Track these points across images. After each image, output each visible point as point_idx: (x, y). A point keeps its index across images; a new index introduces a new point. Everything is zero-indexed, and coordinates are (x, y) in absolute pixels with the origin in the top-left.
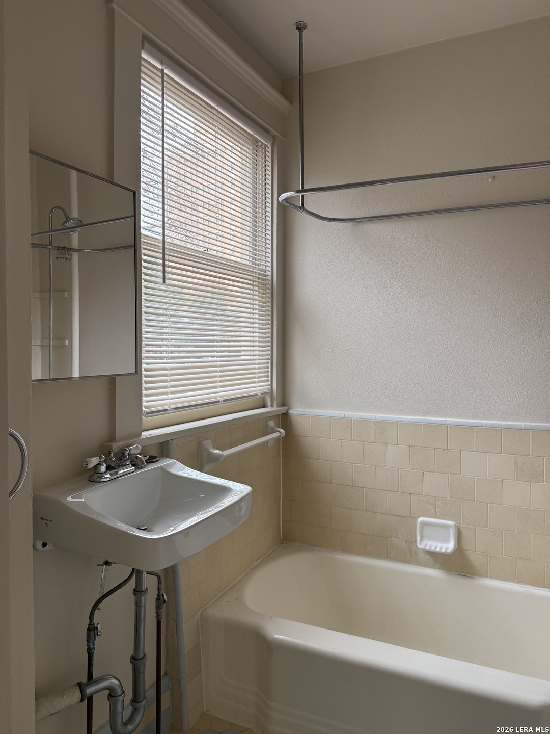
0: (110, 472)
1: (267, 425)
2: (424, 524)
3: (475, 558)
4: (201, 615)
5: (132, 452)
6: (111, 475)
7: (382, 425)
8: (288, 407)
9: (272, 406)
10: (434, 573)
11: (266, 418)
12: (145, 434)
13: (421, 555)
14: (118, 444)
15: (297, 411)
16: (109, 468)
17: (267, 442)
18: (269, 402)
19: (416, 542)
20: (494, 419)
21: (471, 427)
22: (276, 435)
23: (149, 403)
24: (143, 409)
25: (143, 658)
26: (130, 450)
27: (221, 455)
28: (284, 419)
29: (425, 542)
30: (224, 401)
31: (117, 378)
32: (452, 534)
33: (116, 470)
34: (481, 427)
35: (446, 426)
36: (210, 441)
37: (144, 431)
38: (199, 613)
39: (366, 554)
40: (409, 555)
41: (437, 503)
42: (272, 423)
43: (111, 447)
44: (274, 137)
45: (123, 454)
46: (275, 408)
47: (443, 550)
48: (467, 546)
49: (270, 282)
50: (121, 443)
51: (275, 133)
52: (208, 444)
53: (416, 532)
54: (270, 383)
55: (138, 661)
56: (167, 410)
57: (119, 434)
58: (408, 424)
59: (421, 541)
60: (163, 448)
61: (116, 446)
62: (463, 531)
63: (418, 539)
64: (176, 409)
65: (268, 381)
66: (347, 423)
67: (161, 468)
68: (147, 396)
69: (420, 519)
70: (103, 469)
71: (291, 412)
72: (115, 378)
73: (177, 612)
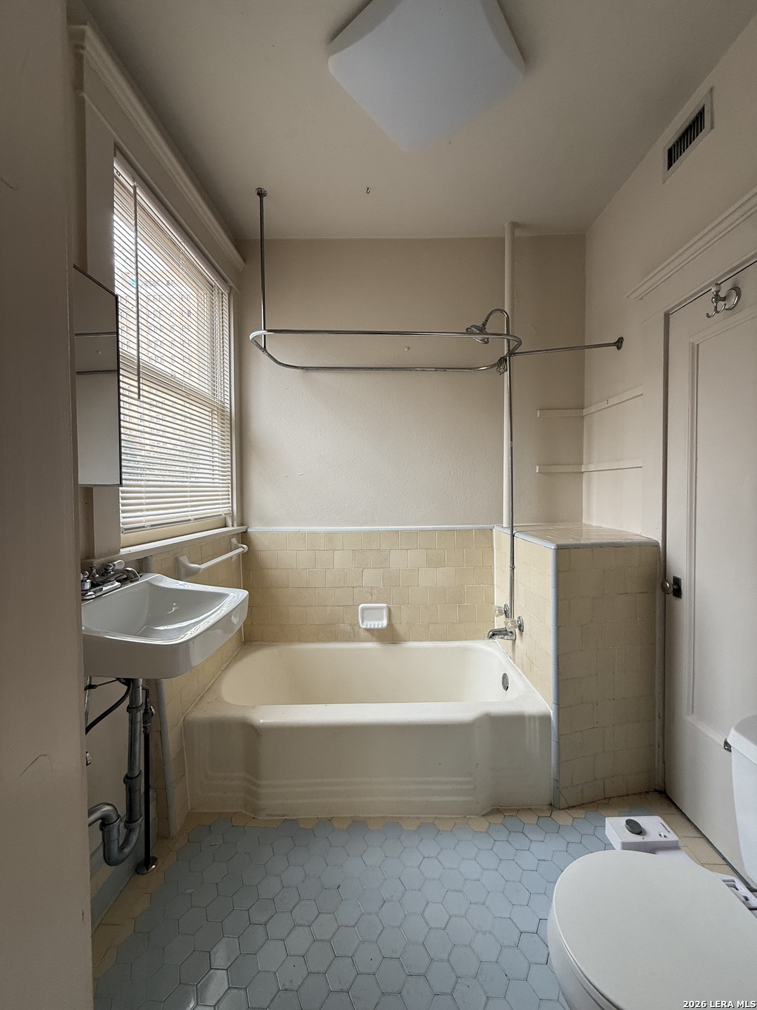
0: (94, 590)
1: (230, 542)
2: (363, 609)
3: (401, 628)
4: (184, 720)
5: (117, 568)
6: (95, 592)
7: (330, 536)
8: (246, 527)
9: (233, 526)
10: (372, 645)
11: (229, 536)
12: (123, 551)
13: (363, 634)
14: (99, 561)
15: (254, 529)
16: (93, 585)
17: (231, 557)
18: (229, 522)
19: (358, 623)
20: (411, 525)
21: (397, 532)
22: (240, 550)
23: (125, 519)
24: (121, 526)
25: (137, 776)
26: (114, 565)
27: (199, 569)
28: (244, 537)
29: (365, 623)
30: (195, 519)
31: (94, 489)
32: (385, 612)
33: (101, 587)
34: (403, 531)
35: (379, 532)
36: (186, 557)
37: (122, 548)
38: (182, 720)
39: (319, 641)
40: (353, 636)
41: (373, 592)
42: (234, 541)
43: (92, 563)
44: (231, 287)
45: (106, 570)
46: (235, 528)
47: (380, 626)
48: (394, 621)
49: (229, 414)
50: (102, 559)
51: (232, 285)
52: (184, 559)
53: (358, 616)
54: (230, 505)
55: (134, 780)
56: (144, 527)
57: (97, 551)
58: (351, 532)
59: (362, 622)
60: (143, 564)
61: (97, 562)
62: (392, 610)
63: (360, 620)
64: (152, 526)
65: (229, 503)
66: (301, 536)
67: (147, 581)
68: (123, 512)
69: (361, 606)
70: (88, 586)
71: (249, 530)
72: (92, 488)
73: (162, 723)
